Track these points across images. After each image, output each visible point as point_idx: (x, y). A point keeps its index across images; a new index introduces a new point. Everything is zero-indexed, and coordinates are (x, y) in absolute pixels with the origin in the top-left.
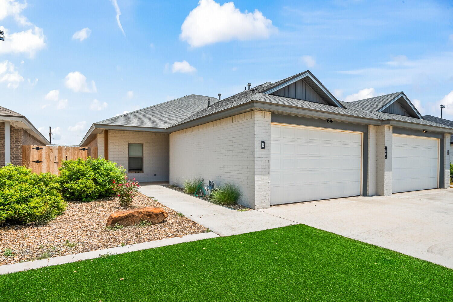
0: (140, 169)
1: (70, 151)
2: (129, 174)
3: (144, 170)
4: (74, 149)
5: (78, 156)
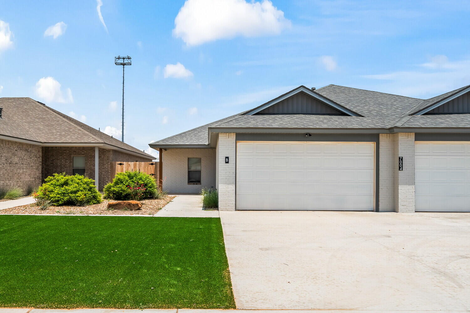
0: (198, 182)
1: (142, 166)
2: (188, 185)
3: (202, 182)
4: (145, 164)
5: (148, 169)
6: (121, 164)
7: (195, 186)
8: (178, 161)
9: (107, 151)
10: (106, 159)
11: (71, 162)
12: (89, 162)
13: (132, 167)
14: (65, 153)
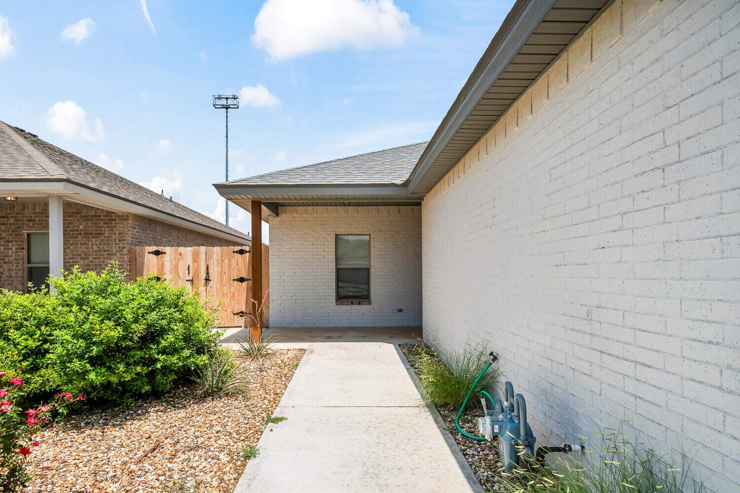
0: (364, 297)
1: (215, 256)
2: (338, 307)
3: (373, 297)
4: (222, 252)
5: (230, 266)
6: (157, 253)
7: (356, 307)
8: (311, 243)
9: (117, 219)
10: (115, 240)
11: (23, 249)
12: (71, 247)
13: (189, 260)
14: (4, 224)
